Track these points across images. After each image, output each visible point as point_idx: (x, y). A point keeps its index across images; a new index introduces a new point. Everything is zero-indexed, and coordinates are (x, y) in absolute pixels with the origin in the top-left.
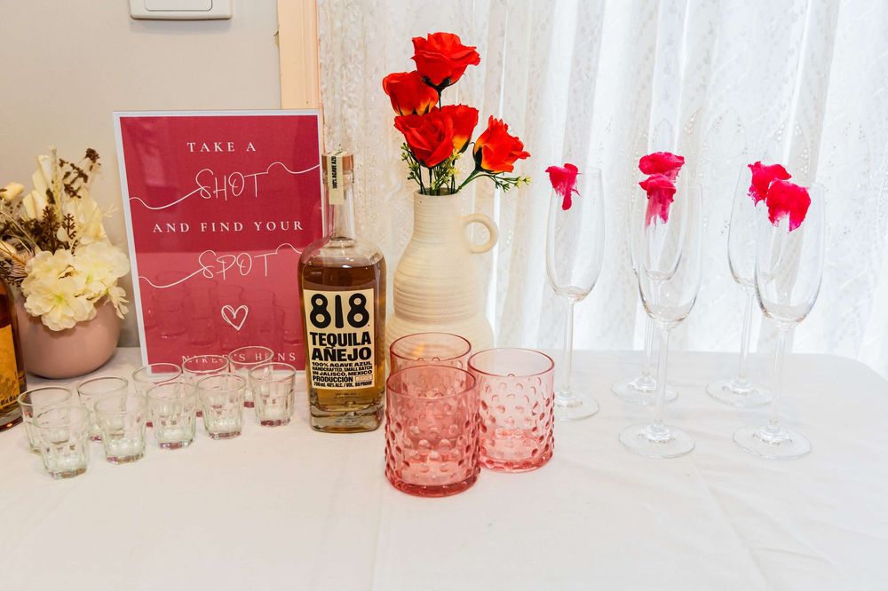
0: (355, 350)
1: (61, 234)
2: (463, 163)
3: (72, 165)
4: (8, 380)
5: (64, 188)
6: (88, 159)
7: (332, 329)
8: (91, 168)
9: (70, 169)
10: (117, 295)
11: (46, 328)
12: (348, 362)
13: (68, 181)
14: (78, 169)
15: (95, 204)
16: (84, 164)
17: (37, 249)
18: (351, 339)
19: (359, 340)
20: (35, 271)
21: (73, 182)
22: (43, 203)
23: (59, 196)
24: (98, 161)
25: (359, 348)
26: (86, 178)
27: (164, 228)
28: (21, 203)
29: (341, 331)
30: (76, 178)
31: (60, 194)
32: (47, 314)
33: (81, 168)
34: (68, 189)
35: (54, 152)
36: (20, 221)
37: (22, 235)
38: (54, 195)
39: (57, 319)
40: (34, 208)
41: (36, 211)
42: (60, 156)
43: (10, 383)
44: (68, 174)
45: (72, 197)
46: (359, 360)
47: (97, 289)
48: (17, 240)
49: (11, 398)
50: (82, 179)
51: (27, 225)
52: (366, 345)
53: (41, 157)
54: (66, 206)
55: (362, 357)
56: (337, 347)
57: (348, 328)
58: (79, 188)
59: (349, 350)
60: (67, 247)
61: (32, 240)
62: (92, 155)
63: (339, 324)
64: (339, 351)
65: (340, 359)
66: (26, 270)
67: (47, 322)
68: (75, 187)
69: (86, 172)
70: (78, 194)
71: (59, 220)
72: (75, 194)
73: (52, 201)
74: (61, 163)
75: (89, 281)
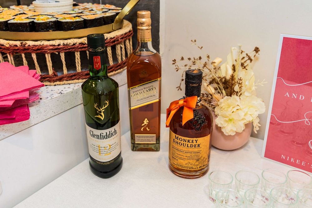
1: (236, 88)
3: (247, 54)
4: (204, 158)
5: (241, 64)
6: (255, 51)
8: (255, 56)
9: (245, 56)
10: (256, 124)
13: (243, 61)
14: (249, 56)
15: (253, 74)
16: (252, 54)
20: (222, 105)
21: (245, 62)
22: (230, 72)
23: (238, 69)
24: (259, 52)
26: (251, 60)
27: (291, 95)
28: (220, 67)
30: (247, 60)
31: (238, 68)
32: (224, 127)
33: (250, 56)
34: (242, 65)
35: (240, 47)
37: (218, 84)
38: (236, 68)
40: (226, 72)
41: (226, 73)
43: (205, 159)
44: (243, 58)
45: (243, 68)
47: (249, 119)
48: (216, 85)
49: (204, 165)
50: (249, 61)
51: (221, 80)
53: (233, 49)
54: (240, 74)
58: (247, 65)
60: (238, 95)
61: (221, 86)
62: (257, 50)
66: (219, 103)
68: (245, 65)
69: (252, 58)
70: (246, 68)
71: (236, 80)
72: (245, 68)
73: (234, 69)
74: (242, 52)
75: (245, 115)
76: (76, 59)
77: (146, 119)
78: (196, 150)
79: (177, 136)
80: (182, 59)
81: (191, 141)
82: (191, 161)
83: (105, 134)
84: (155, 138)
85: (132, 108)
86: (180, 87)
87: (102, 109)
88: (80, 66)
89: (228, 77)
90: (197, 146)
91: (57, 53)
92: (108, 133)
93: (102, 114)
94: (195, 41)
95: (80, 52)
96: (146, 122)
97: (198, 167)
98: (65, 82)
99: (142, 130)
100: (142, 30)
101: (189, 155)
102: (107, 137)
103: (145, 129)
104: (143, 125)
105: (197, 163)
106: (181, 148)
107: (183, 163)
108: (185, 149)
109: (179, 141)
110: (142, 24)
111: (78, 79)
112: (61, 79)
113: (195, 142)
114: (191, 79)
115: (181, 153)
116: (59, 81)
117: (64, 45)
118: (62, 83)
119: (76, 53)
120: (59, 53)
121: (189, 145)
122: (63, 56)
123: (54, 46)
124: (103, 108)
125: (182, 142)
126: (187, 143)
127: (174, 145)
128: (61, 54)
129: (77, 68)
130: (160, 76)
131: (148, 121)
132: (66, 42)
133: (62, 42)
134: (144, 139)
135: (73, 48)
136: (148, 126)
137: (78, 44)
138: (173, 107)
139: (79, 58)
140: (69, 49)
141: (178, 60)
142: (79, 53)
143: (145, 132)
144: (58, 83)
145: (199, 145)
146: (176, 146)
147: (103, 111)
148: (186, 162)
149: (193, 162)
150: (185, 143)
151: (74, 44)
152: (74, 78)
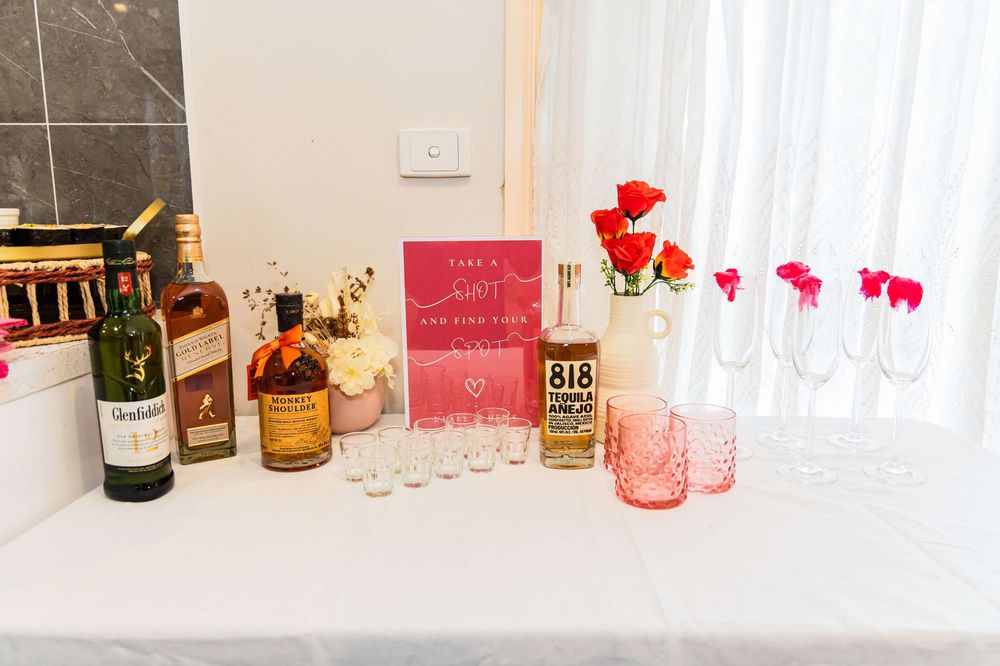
0: (581, 406)
1: (351, 327)
2: (647, 273)
3: (356, 279)
4: (324, 428)
5: (350, 295)
6: (367, 274)
7: (565, 389)
8: (369, 281)
9: (354, 281)
10: (389, 371)
11: (343, 393)
12: (576, 414)
13: (352, 290)
14: (360, 282)
15: (370, 307)
16: (364, 278)
17: (331, 339)
18: (579, 397)
19: (585, 398)
20: (336, 352)
21: (356, 291)
22: (337, 306)
24: (374, 275)
25: (584, 404)
26: (364, 288)
27: (428, 321)
28: (317, 306)
29: (572, 391)
30: (358, 288)
31: (348, 300)
32: (345, 383)
33: (362, 281)
34: (352, 295)
35: (345, 269)
36: (321, 317)
37: (321, 328)
38: (344, 300)
39: (351, 387)
40: (328, 309)
41: (331, 308)
42: (348, 273)
43: (325, 431)
44: (353, 285)
45: (355, 301)
46: (584, 413)
47: (377, 366)
48: (318, 331)
49: (325, 442)
50: (361, 289)
51: (324, 321)
52: (589, 402)
53: (334, 273)
54: (352, 308)
55: (586, 411)
56: (569, 403)
57: (577, 389)
58: (360, 296)
59: (577, 405)
60: (355, 337)
61: (326, 331)
62: (370, 272)
63: (571, 386)
64: (570, 406)
65: (570, 412)
66: (329, 351)
67: (344, 389)
68: (357, 295)
69: (365, 284)
70: (359, 300)
71: (348, 317)
72: (357, 299)
73: (342, 304)
74: (349, 277)
75: (372, 360)
76: (60, 297)
77: (207, 396)
78: (310, 414)
79: (275, 397)
80: (259, 290)
81: (300, 400)
82: (304, 436)
83: (146, 409)
84: (226, 430)
85: (179, 378)
86: (260, 334)
87: (140, 362)
88: (66, 309)
89: (335, 314)
90: (311, 407)
91: (21, 285)
92: (152, 408)
93: (142, 370)
94: (275, 263)
95: (68, 283)
96: (207, 401)
97: (317, 444)
98: (36, 341)
99: (200, 418)
100: (186, 242)
101: (299, 425)
102: (151, 413)
103: (206, 416)
104: (202, 407)
105: (315, 438)
106: (286, 416)
107: (292, 441)
108: (292, 415)
109: (280, 405)
110: (186, 234)
111: (64, 335)
112: (25, 337)
113: (306, 399)
114: (287, 302)
115: (285, 426)
116: (24, 340)
117: (36, 269)
118: (30, 342)
119: (59, 286)
120: (25, 286)
121: (299, 408)
122: (31, 291)
123: (16, 271)
124: (143, 359)
125: (286, 405)
126: (294, 404)
127: (272, 416)
128: (28, 286)
129: (62, 315)
130: (227, 316)
131: (211, 400)
132: (40, 265)
133: (32, 266)
134: (205, 435)
135: (56, 276)
136: (212, 408)
137: (64, 268)
138: (261, 354)
139: (65, 295)
140: (47, 277)
141: (252, 291)
142: (65, 286)
143: (207, 420)
144: (21, 343)
145: (313, 406)
146: (275, 416)
147: (143, 364)
148: (297, 439)
149: (308, 436)
150: (291, 405)
151: (56, 270)
152: (54, 332)
